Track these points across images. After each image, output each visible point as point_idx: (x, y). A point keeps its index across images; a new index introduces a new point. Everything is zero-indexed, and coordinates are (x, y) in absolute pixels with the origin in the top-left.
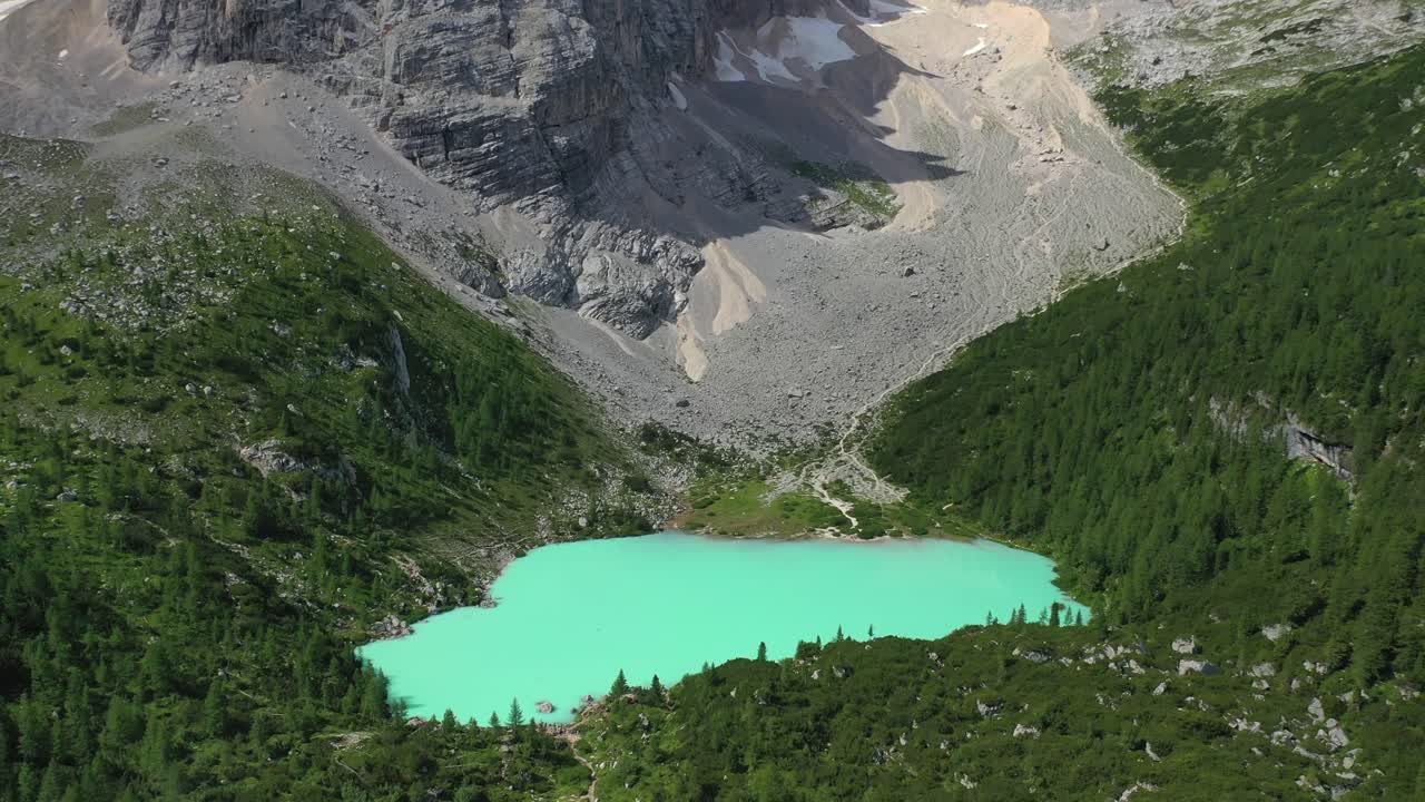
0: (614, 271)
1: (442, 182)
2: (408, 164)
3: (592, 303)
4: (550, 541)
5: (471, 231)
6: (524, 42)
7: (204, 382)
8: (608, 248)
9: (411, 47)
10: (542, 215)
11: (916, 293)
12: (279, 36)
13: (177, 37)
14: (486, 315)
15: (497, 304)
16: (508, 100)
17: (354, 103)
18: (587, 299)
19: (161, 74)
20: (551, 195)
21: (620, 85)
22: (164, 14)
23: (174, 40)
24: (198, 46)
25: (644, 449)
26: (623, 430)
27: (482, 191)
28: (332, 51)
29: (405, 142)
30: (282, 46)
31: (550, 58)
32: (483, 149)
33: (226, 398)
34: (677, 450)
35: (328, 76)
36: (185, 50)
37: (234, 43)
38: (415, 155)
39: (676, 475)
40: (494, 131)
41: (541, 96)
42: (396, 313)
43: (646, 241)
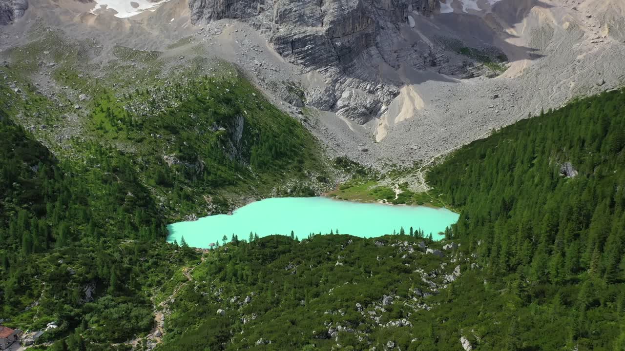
0: (355, 96)
1: (290, 62)
2: (278, 55)
3: (342, 109)
4: (274, 197)
5: (296, 81)
6: (327, 4)
7: (158, 133)
8: (355, 87)
9: (282, 9)
10: (328, 74)
11: (492, 106)
12: (238, 8)
13: (205, 11)
14: (289, 113)
15: (297, 109)
16: (319, 28)
17: (262, 32)
18: (341, 108)
19: (200, 25)
20: (333, 66)
21: (371, 18)
22: (201, 3)
23: (205, 12)
24: (212, 14)
25: (335, 166)
26: (329, 159)
27: (305, 65)
28: (256, 13)
29: (277, 47)
30: (239, 13)
31: (336, 10)
32: (306, 49)
33: (164, 139)
34: (348, 168)
35: (253, 23)
36: (207, 16)
37: (223, 12)
38: (281, 51)
39: (344, 177)
40: (310, 41)
41: (331, 26)
42: (245, 111)
43: (374, 84)
